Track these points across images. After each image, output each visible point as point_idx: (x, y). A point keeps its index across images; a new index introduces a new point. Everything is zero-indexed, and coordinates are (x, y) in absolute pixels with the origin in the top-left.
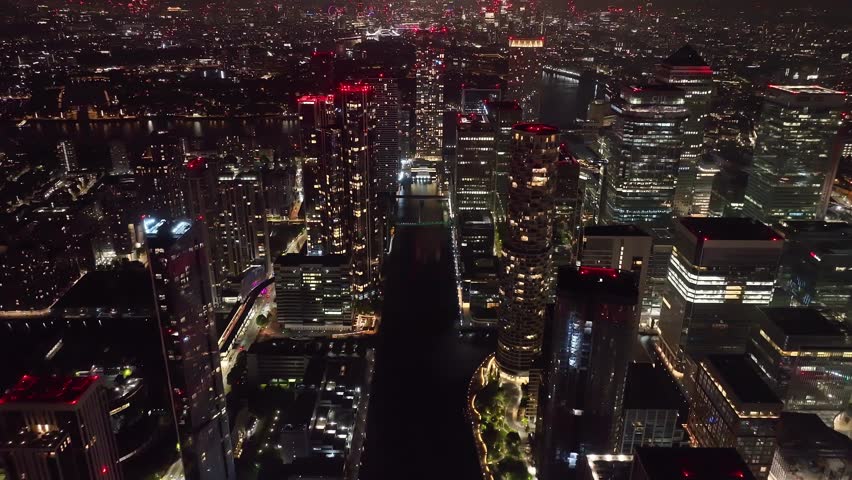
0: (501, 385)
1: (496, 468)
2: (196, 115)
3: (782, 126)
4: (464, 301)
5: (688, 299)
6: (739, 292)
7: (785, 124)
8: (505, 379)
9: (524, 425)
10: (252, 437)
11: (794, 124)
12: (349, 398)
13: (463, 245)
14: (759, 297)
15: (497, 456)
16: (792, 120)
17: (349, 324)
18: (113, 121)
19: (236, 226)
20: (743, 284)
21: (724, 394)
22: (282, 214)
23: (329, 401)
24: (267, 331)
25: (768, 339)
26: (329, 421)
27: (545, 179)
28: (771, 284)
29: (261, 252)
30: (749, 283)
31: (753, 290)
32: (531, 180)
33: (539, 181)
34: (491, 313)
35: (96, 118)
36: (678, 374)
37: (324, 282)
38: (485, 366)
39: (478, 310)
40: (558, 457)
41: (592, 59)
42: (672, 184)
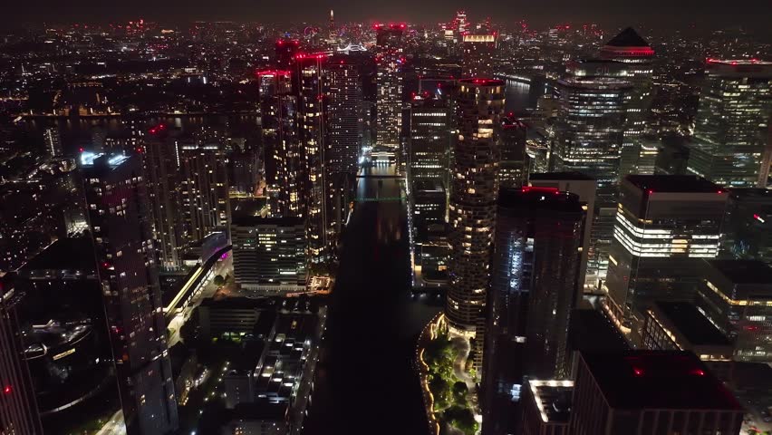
0: (449, 339)
1: (441, 416)
2: (177, 112)
3: (722, 97)
4: (416, 264)
5: (635, 254)
6: (685, 246)
7: (725, 94)
8: (454, 334)
9: (471, 376)
10: (199, 386)
11: (734, 95)
12: (298, 349)
13: (416, 212)
14: (705, 251)
15: (443, 405)
16: (731, 91)
17: (304, 284)
18: (101, 118)
19: (198, 194)
20: (688, 237)
21: (673, 338)
22: (248, 191)
23: (278, 352)
24: (225, 290)
25: (716, 290)
26: (276, 370)
27: (491, 131)
28: (717, 237)
29: (223, 219)
30: (695, 237)
31: (698, 244)
32: (477, 132)
33: (485, 133)
34: (442, 275)
35: (86, 115)
36: (625, 330)
37: (279, 242)
38: (435, 322)
39: (429, 272)
40: (500, 391)
41: (542, 67)
42: (617, 154)
